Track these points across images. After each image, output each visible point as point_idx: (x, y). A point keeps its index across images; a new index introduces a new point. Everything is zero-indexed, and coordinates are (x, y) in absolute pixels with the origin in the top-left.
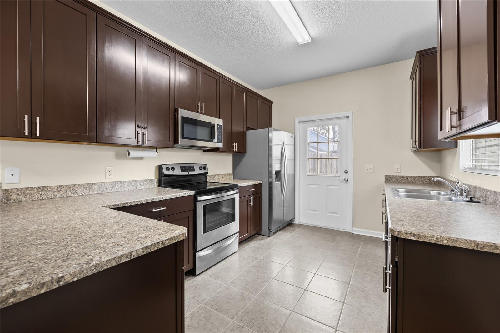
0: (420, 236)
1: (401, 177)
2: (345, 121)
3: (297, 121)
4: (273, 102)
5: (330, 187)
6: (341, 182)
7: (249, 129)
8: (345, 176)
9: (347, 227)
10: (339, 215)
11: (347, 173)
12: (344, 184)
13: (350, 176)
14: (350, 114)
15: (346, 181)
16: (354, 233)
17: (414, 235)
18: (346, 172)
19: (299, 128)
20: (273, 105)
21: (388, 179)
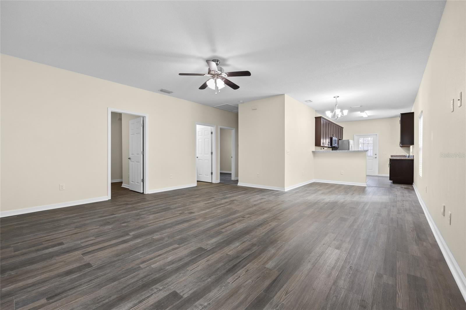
0: (393, 159)
1: (396, 156)
2: (375, 136)
3: (354, 136)
4: (343, 128)
5: (369, 160)
7: (339, 140)
8: (375, 156)
9: (376, 174)
12: (375, 159)
13: (377, 156)
14: (378, 134)
16: (379, 176)
18: (376, 154)
19: (356, 137)
20: (343, 129)
21: (392, 156)
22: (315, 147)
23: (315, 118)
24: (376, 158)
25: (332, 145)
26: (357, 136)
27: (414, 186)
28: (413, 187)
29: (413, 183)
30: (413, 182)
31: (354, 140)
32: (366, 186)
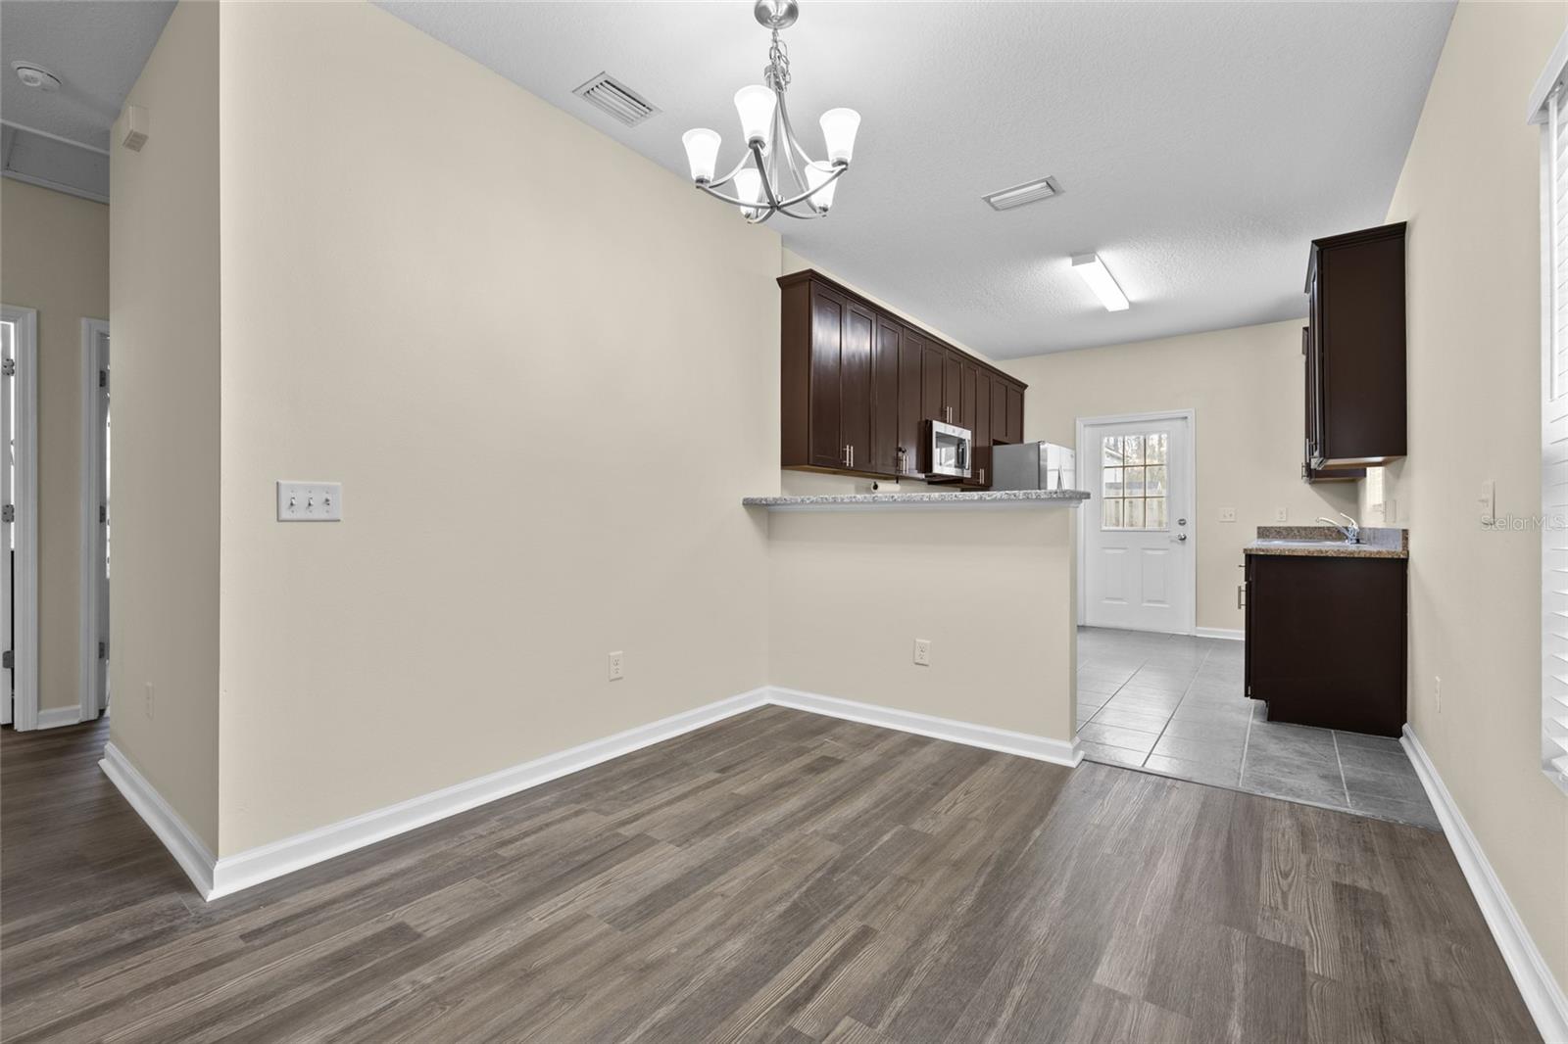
0: (1268, 551)
1: (1286, 529)
2: (1179, 423)
3: (1079, 425)
4: (1026, 386)
5: (1149, 552)
6: (1172, 541)
7: (997, 443)
8: (1181, 531)
9: (1186, 627)
10: (1167, 606)
11: (1184, 524)
12: (1178, 546)
13: (1189, 530)
14: (1190, 413)
15: (1181, 539)
16: (1198, 635)
17: (1263, 551)
18: (1182, 522)
19: (1085, 435)
20: (1026, 391)
21: (1264, 532)
22: (782, 473)
23: (780, 281)
24: (1183, 539)
25: (931, 470)
26: (1093, 425)
27: (1416, 745)
28: (1402, 750)
29: (1405, 727)
30: (1404, 720)
31: (1074, 449)
32: (1072, 763)
